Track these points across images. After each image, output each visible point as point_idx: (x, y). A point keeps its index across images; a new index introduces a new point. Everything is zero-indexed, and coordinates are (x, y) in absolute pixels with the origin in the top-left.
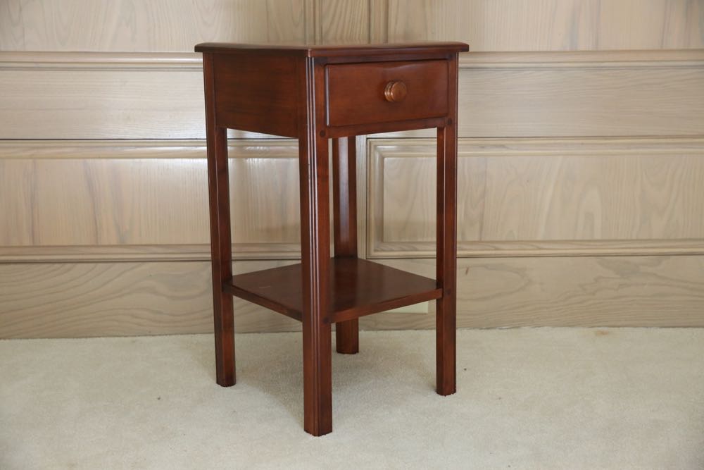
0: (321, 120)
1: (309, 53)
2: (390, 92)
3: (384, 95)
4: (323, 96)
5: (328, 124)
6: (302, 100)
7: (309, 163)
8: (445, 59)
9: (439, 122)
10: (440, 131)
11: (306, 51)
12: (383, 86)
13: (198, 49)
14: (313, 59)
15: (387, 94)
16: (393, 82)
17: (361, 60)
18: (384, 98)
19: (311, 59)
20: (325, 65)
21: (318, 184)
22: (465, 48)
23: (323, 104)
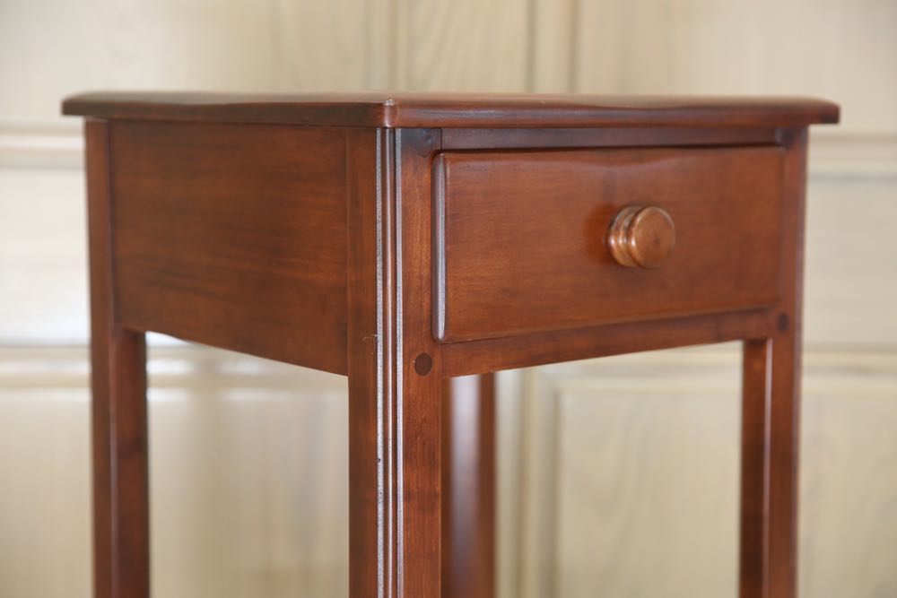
0: (420, 323)
1: (387, 112)
2: (628, 235)
3: (608, 246)
4: (426, 247)
5: (441, 334)
6: (361, 259)
7: (380, 455)
8: (772, 144)
9: (754, 326)
10: (753, 350)
11: (380, 106)
12: (603, 219)
13: (71, 107)
14: (398, 132)
15: (617, 242)
16: (638, 205)
17: (543, 140)
18: (607, 256)
19: (393, 130)
20: (436, 153)
21: (406, 521)
22: (829, 115)
23: (426, 272)
